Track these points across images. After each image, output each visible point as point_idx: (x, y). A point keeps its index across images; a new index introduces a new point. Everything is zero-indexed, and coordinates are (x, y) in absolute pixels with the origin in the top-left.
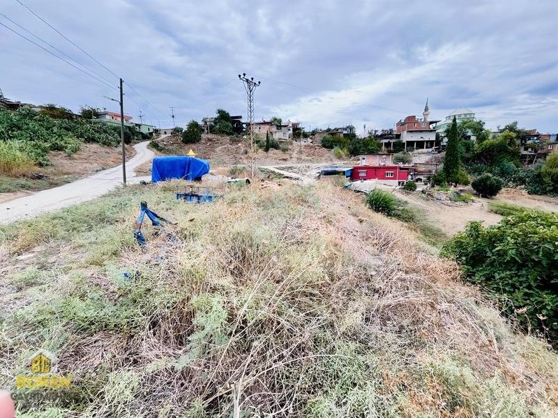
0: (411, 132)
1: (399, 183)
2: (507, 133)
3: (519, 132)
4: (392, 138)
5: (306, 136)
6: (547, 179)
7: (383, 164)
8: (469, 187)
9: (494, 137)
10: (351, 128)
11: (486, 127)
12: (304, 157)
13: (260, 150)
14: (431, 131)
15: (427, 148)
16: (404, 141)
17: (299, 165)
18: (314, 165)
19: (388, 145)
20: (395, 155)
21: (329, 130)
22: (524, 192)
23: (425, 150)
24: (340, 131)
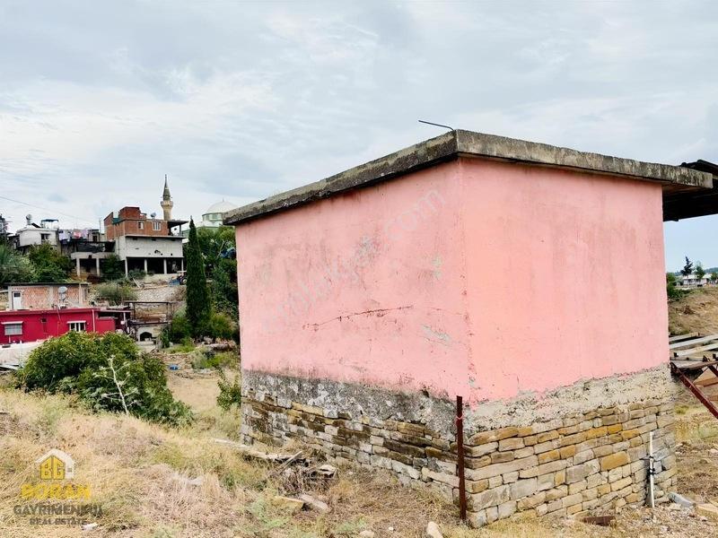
4: (96, 250)
7: (61, 305)
14: (174, 239)
15: (170, 271)
16: (123, 258)
19: (88, 264)
23: (166, 277)
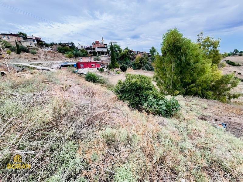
0: (99, 47)
1: (98, 69)
2: (126, 50)
3: (129, 50)
4: (91, 50)
5: (47, 46)
6: (136, 65)
7: (90, 61)
8: (119, 69)
9: (123, 51)
10: (73, 44)
11: (121, 48)
12: (48, 57)
13: (12, 53)
14: (105, 48)
15: (105, 54)
16: (97, 51)
17: (47, 62)
18: (56, 62)
19: (90, 53)
20: (94, 57)
21: (61, 44)
22: (132, 69)
23: (104, 55)
24: (67, 45)
